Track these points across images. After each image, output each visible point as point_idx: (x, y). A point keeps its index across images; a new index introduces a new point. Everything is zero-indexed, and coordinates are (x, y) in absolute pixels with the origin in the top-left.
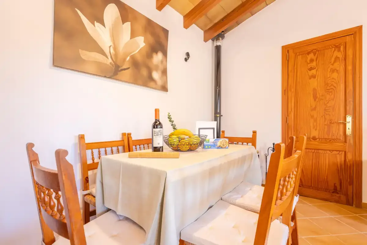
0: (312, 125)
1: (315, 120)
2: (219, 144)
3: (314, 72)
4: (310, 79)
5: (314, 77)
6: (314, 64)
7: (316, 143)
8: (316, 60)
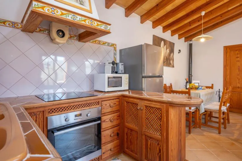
0: (237, 82)
1: (239, 80)
2: (202, 88)
3: (239, 59)
4: (237, 62)
5: (239, 61)
6: (239, 56)
7: (239, 89)
8: (240, 54)
